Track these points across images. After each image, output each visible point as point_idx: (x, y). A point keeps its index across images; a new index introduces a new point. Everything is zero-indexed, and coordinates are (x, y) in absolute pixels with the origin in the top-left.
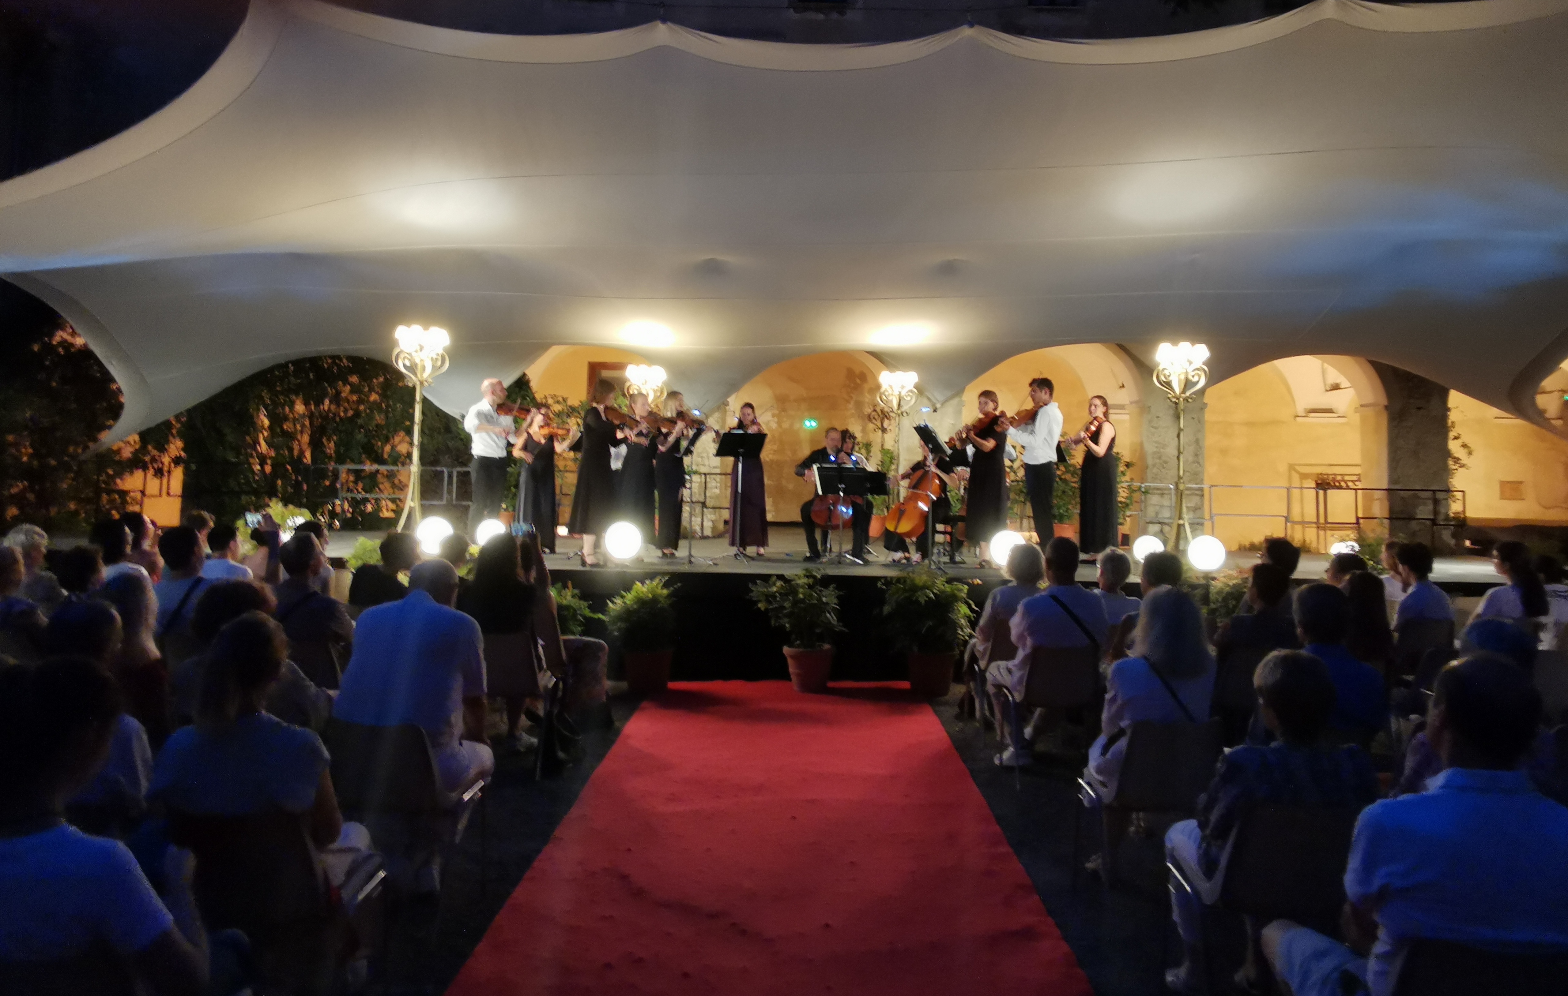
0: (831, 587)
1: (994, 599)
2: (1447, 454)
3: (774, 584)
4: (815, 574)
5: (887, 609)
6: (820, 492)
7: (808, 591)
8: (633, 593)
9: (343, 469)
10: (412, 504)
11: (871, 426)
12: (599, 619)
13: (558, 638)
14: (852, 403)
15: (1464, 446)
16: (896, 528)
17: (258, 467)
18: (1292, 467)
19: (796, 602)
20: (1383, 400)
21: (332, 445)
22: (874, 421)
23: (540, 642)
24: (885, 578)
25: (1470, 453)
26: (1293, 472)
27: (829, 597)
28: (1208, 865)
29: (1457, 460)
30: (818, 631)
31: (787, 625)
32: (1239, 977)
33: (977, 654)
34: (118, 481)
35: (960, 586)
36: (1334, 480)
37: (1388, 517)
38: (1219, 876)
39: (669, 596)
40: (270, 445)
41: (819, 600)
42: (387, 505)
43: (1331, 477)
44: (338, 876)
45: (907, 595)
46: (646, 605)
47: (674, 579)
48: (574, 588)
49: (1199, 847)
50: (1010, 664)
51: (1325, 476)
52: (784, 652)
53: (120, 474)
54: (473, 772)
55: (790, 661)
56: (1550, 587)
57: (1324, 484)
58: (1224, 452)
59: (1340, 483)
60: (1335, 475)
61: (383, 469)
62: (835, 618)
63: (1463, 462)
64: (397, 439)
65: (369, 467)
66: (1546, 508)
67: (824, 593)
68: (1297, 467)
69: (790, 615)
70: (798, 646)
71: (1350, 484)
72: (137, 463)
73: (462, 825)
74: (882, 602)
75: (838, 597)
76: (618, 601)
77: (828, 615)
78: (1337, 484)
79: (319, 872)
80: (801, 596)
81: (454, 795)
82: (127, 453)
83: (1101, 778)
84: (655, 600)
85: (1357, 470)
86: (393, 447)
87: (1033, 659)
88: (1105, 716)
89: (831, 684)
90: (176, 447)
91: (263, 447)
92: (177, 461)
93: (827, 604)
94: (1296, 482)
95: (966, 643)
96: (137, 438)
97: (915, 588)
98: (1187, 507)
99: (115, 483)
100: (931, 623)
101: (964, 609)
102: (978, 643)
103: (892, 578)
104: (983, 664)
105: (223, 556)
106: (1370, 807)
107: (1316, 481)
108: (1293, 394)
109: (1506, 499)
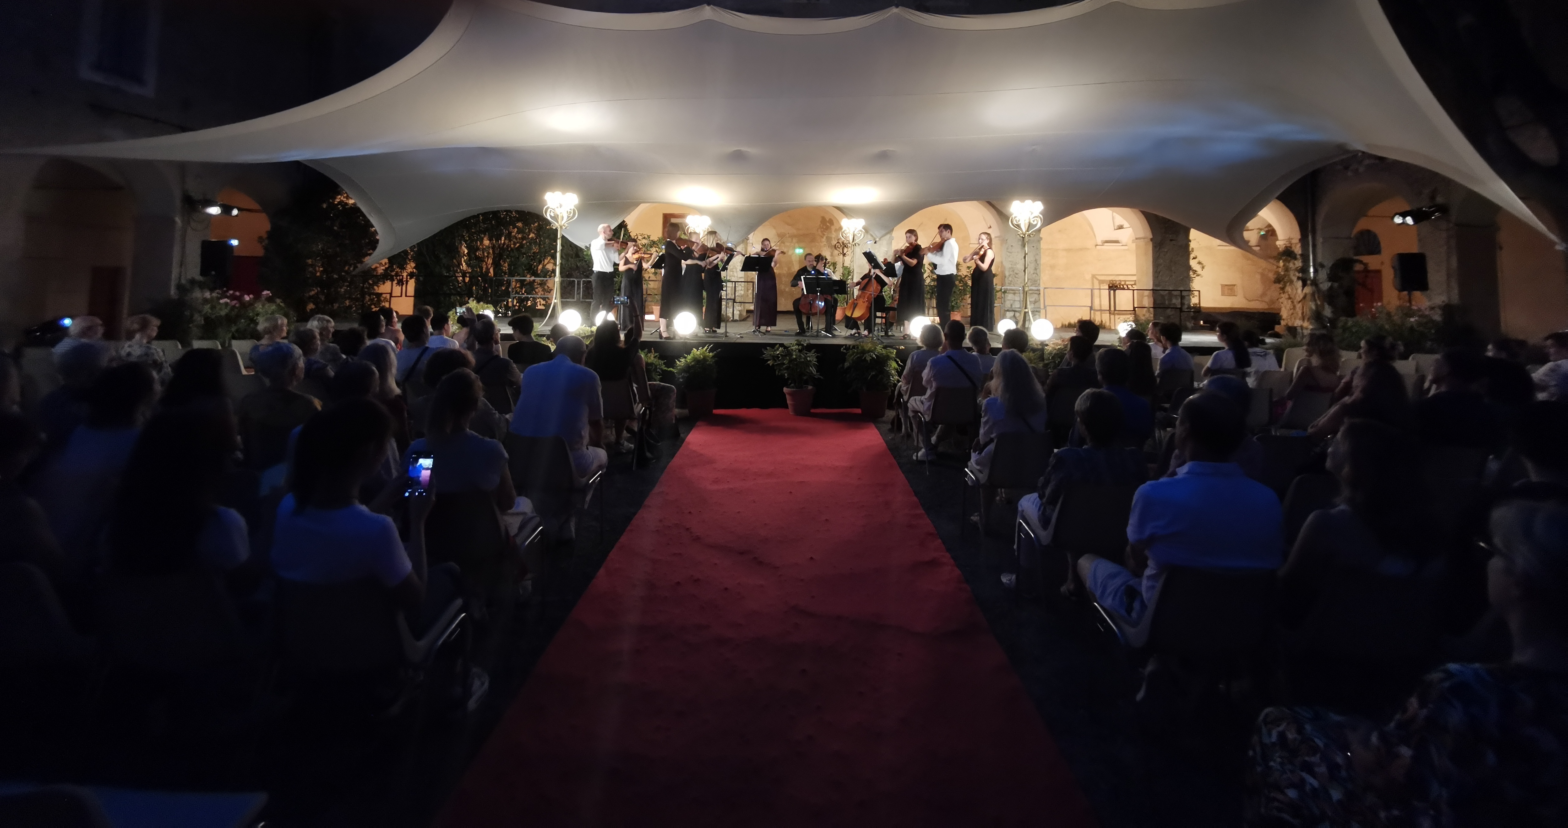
0: (813, 351)
1: (913, 358)
2: (1189, 268)
3: (778, 349)
4: (802, 343)
5: (847, 364)
6: (805, 293)
7: (798, 354)
8: (692, 355)
9: (513, 279)
10: (556, 301)
11: (836, 252)
12: (671, 371)
13: (646, 383)
14: (825, 238)
15: (1199, 263)
16: (852, 315)
17: (461, 278)
18: (1094, 276)
19: (791, 361)
20: (1150, 235)
21: (506, 265)
22: (838, 249)
23: (635, 386)
24: (846, 345)
25: (1203, 268)
26: (1095, 280)
27: (812, 357)
28: (1045, 521)
29: (1195, 272)
30: (805, 378)
31: (786, 375)
32: (1063, 589)
33: (902, 392)
34: (376, 287)
35: (892, 350)
36: (1120, 284)
37: (1152, 306)
38: (1051, 528)
39: (713, 357)
40: (468, 265)
41: (806, 358)
42: (540, 301)
43: (1118, 282)
44: (513, 531)
45: (859, 355)
46: (699, 363)
47: (717, 346)
48: (655, 352)
49: (1039, 510)
50: (923, 398)
51: (1114, 282)
52: (784, 391)
53: (376, 283)
54: (594, 466)
55: (787, 396)
56: (1250, 350)
57: (1114, 287)
58: (1053, 267)
59: (1123, 286)
60: (1120, 281)
61: (538, 279)
62: (815, 371)
63: (1198, 273)
64: (546, 261)
65: (529, 278)
66: (1249, 301)
67: (808, 355)
68: (1097, 277)
69: (787, 369)
70: (793, 388)
71: (1129, 286)
72: (387, 276)
73: (588, 498)
74: (844, 360)
75: (817, 357)
76: (683, 360)
77: (811, 368)
78: (1122, 287)
79: (503, 528)
80: (794, 357)
81: (584, 480)
82: (381, 270)
83: (978, 467)
84: (705, 359)
85: (1134, 278)
86: (544, 266)
87: (936, 395)
88: (982, 431)
89: (812, 411)
90: (411, 267)
91: (464, 266)
92: (411, 275)
93: (810, 361)
94: (1096, 286)
95: (895, 385)
96: (386, 261)
97: (864, 352)
98: (1030, 301)
99: (374, 289)
100: (874, 373)
101: (894, 365)
102: (902, 385)
103: (850, 345)
104: (906, 398)
105: (441, 334)
106: (1143, 485)
107: (1109, 285)
108: (1094, 230)
109: (1225, 296)
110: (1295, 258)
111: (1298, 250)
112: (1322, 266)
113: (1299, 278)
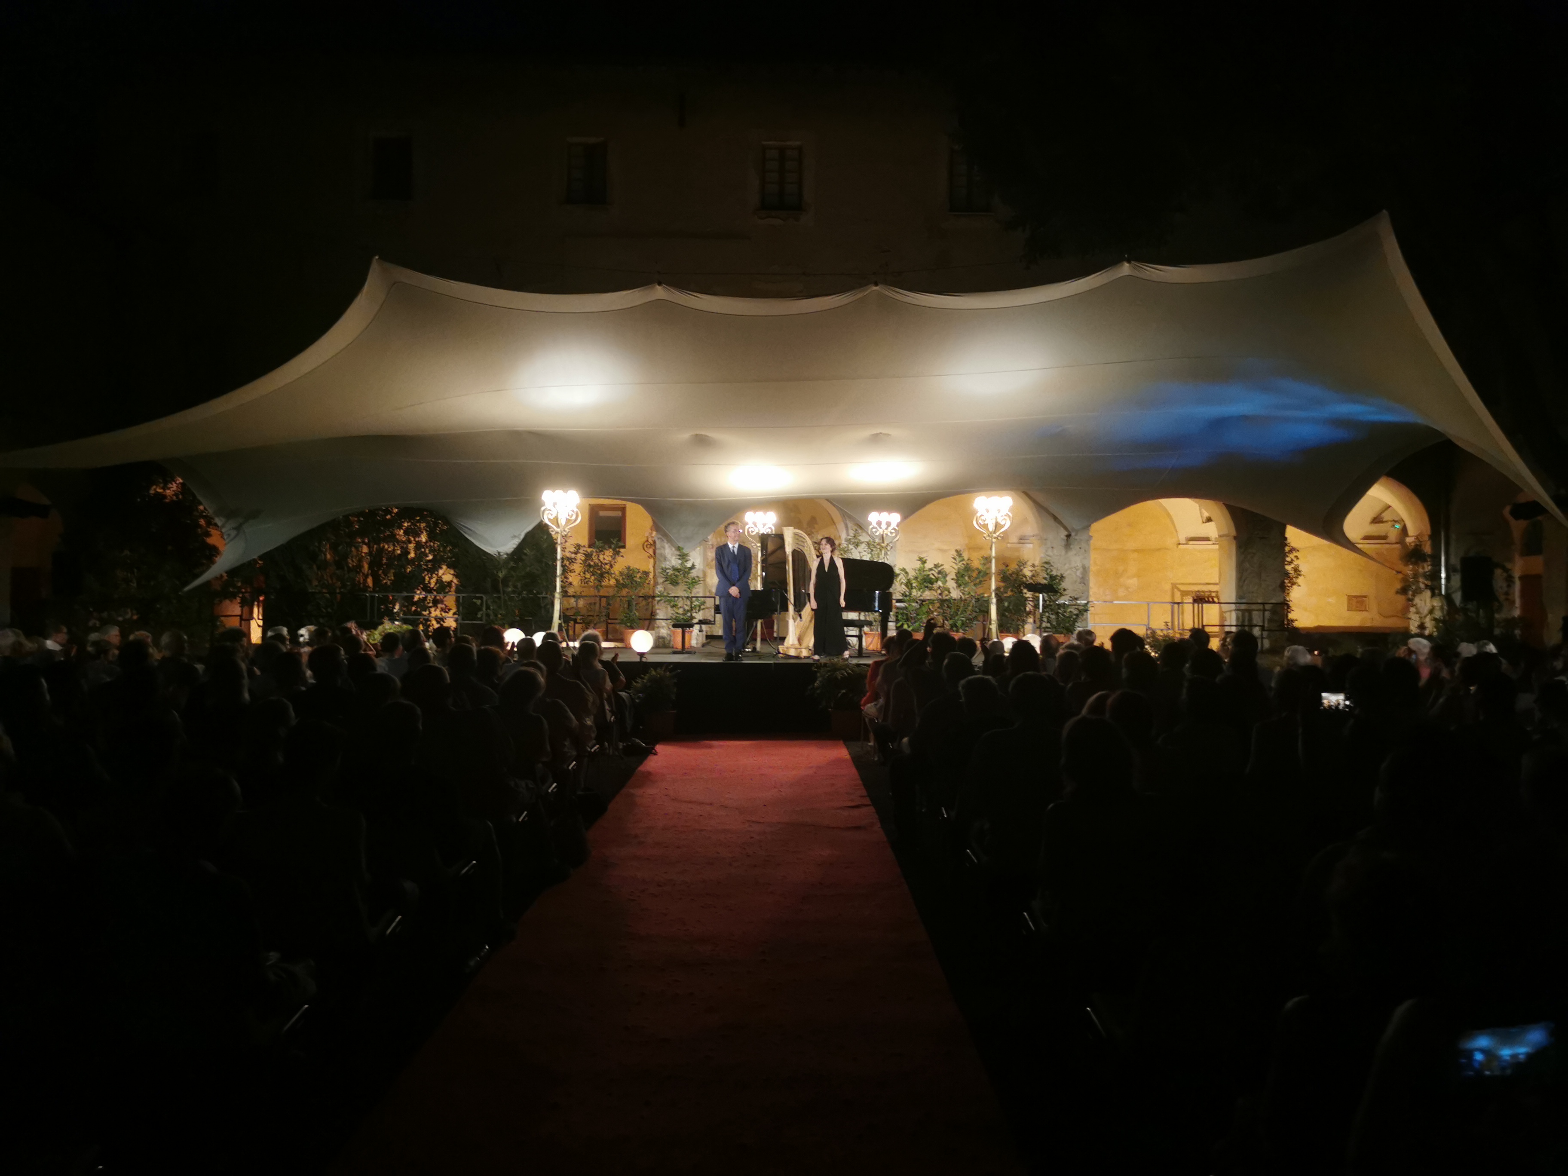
2: (1285, 575)
5: (817, 684)
8: (648, 675)
15: (1298, 567)
18: (1174, 586)
20: (1233, 532)
25: (1301, 574)
26: (1176, 591)
29: (1292, 580)
34: (217, 608)
36: (1205, 596)
43: (1207, 594)
45: (829, 674)
46: (658, 683)
51: (1202, 593)
53: (214, 603)
57: (1200, 599)
59: (1213, 599)
60: (1210, 591)
65: (419, 595)
66: (1384, 617)
68: (1178, 586)
74: (815, 680)
78: (1207, 599)
84: (664, 680)
85: (1220, 589)
86: (439, 579)
92: (259, 592)
94: (1178, 598)
97: (835, 670)
100: (844, 691)
107: (1193, 597)
108: (1176, 526)
109: (1352, 611)
110: (1425, 561)
111: (1427, 549)
112: (1455, 570)
113: (1427, 586)
